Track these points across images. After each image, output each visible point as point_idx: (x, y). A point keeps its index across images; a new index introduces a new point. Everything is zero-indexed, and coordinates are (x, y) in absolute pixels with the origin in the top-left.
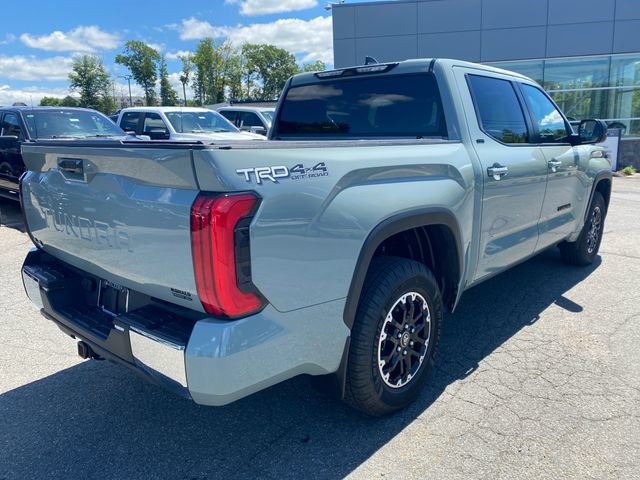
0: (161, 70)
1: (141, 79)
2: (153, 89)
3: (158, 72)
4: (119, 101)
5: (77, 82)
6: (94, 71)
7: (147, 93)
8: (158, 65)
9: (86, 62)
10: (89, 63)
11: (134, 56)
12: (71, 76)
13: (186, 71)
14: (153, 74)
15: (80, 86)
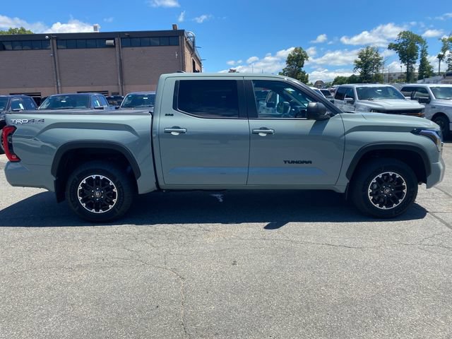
0: (422, 51)
1: (405, 59)
2: (413, 65)
3: (420, 53)
4: (387, 77)
5: (359, 65)
6: (372, 57)
7: (408, 69)
8: (420, 47)
9: (367, 51)
10: (370, 51)
11: (403, 43)
12: (356, 62)
13: (444, 50)
14: (415, 55)
15: (361, 67)
